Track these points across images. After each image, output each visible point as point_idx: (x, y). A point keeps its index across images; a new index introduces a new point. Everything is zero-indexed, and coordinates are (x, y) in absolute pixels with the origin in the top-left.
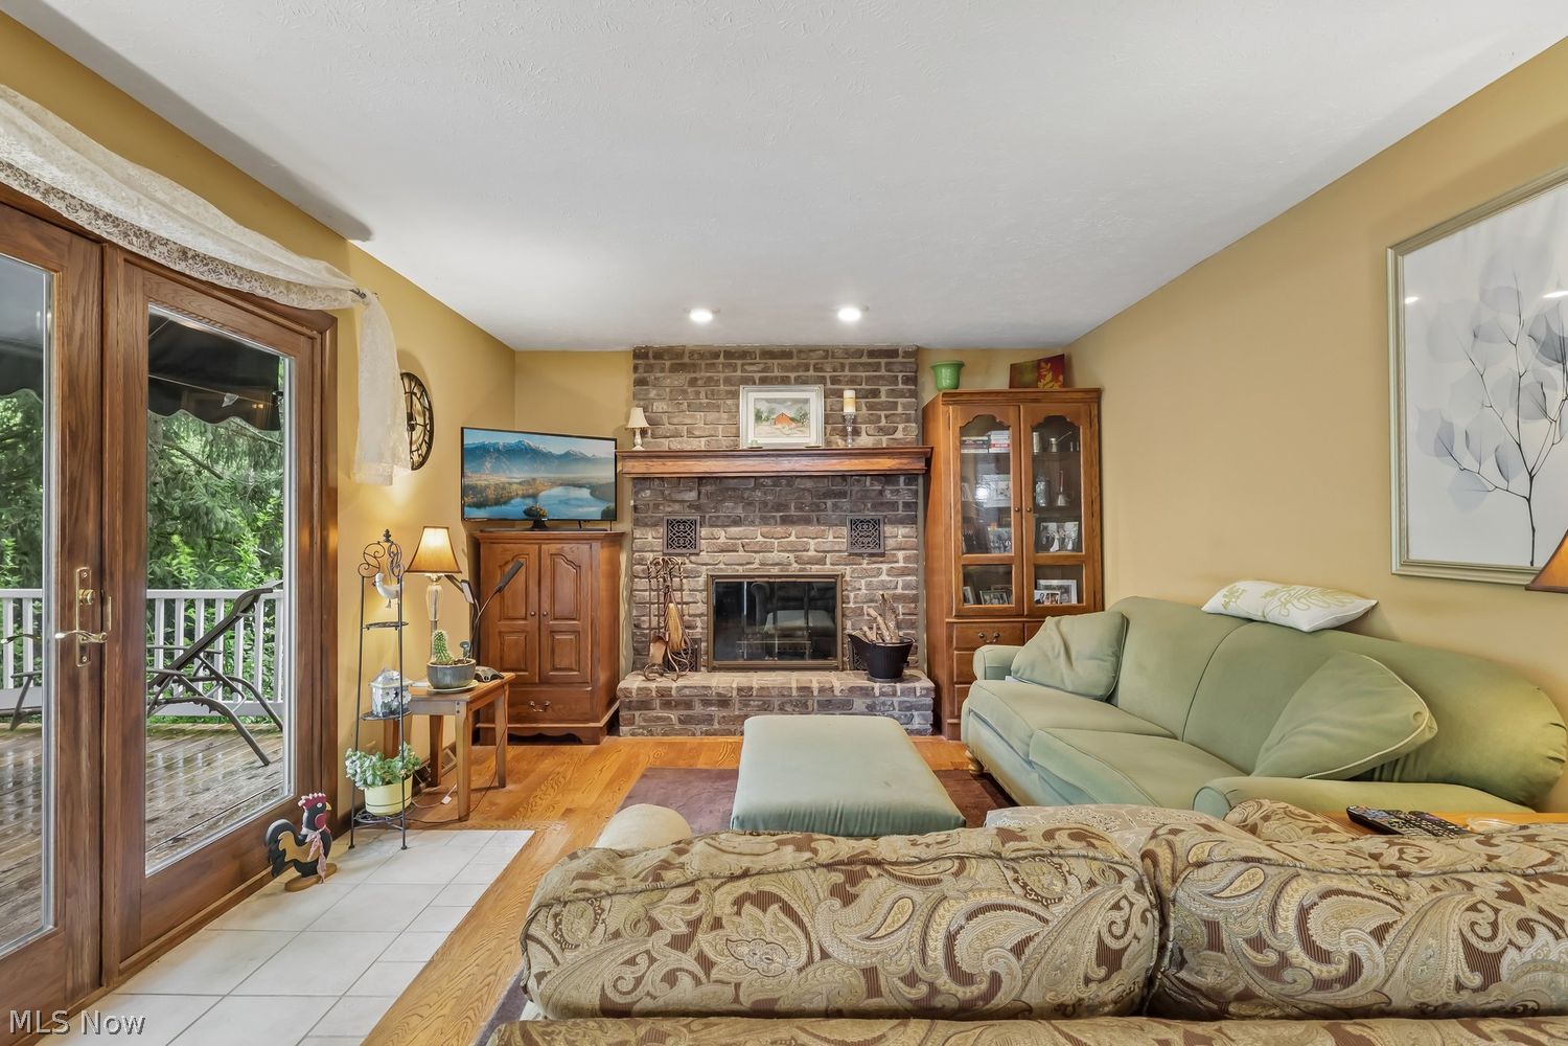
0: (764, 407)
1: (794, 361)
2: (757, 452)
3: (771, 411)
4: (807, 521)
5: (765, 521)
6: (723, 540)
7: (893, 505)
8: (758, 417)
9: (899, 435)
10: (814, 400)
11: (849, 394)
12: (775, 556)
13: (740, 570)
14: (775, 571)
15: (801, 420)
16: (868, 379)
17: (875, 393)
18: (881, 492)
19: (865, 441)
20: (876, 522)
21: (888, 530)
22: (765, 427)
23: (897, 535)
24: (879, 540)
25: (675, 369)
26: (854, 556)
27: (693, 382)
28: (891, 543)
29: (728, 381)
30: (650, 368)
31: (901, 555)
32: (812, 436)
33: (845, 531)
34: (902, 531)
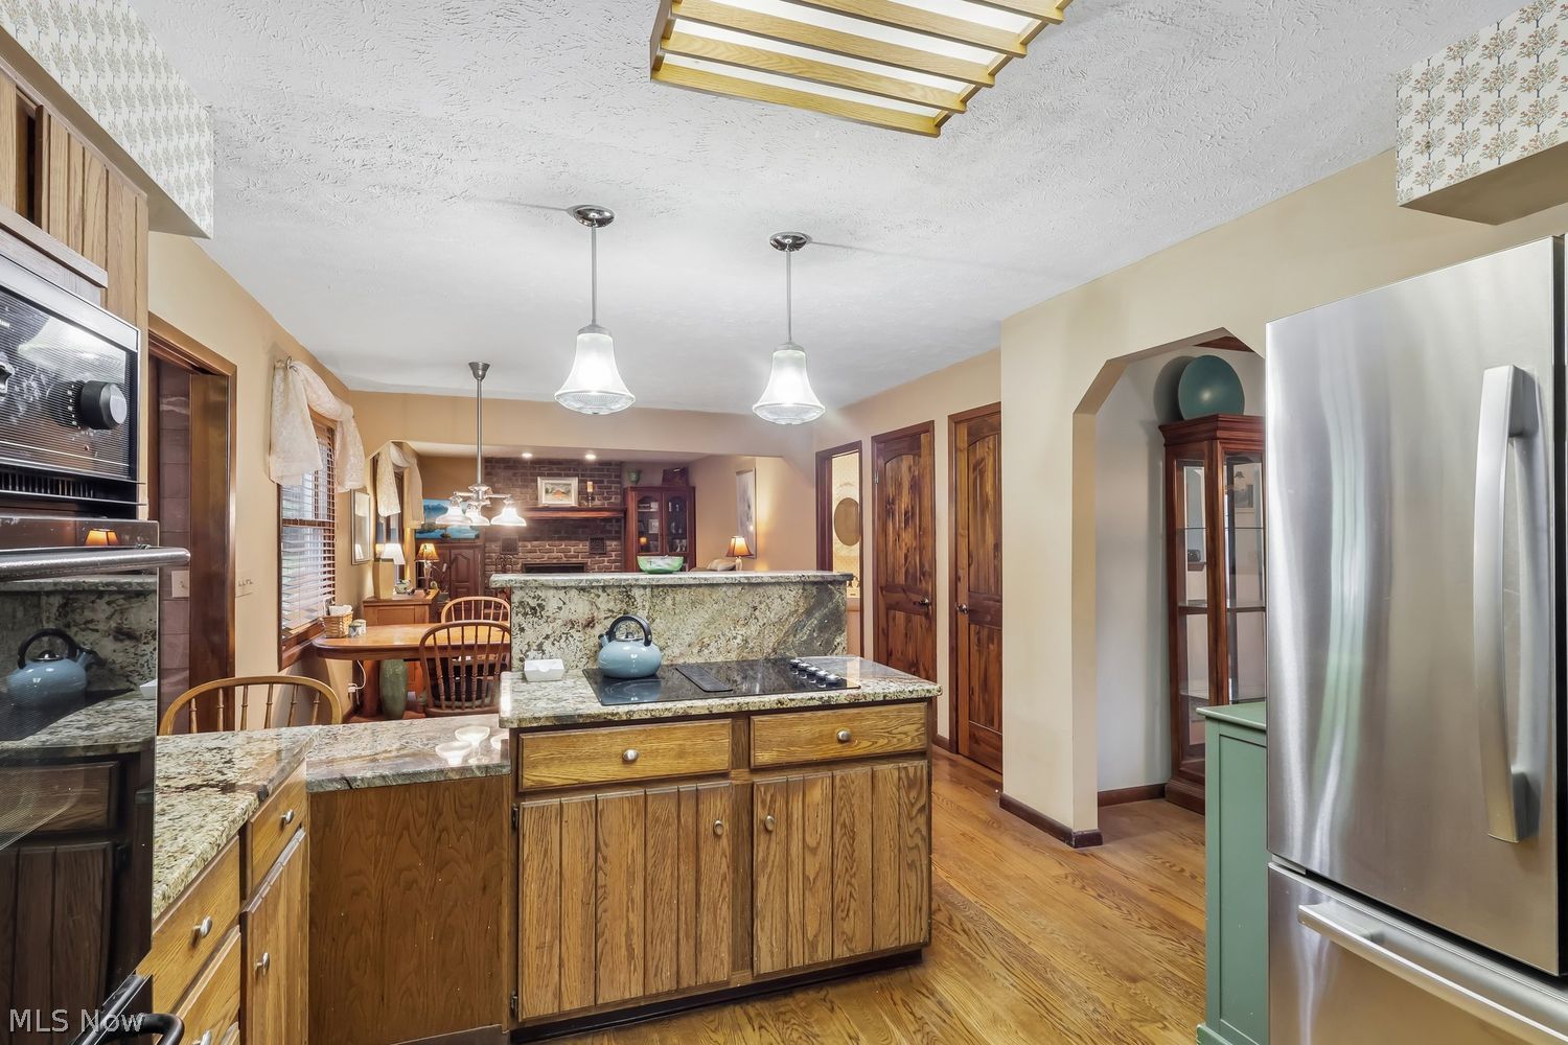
0: (550, 487)
1: (564, 466)
2: (547, 509)
3: (553, 489)
4: (570, 539)
5: (551, 539)
6: (529, 547)
7: (610, 532)
8: (547, 492)
9: (612, 500)
10: (574, 482)
11: (590, 483)
12: (555, 554)
13: (538, 561)
14: (555, 561)
15: (567, 493)
16: (599, 476)
17: (602, 482)
18: (604, 526)
19: (597, 503)
20: (603, 539)
21: (608, 543)
22: (550, 496)
23: (612, 545)
24: (603, 547)
25: (506, 468)
26: (592, 554)
27: (515, 474)
28: (609, 548)
29: (532, 474)
30: (493, 468)
31: (613, 554)
32: (572, 501)
33: (588, 543)
34: (614, 543)
